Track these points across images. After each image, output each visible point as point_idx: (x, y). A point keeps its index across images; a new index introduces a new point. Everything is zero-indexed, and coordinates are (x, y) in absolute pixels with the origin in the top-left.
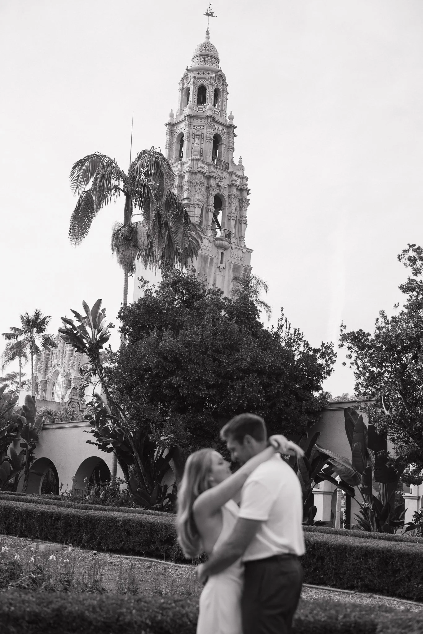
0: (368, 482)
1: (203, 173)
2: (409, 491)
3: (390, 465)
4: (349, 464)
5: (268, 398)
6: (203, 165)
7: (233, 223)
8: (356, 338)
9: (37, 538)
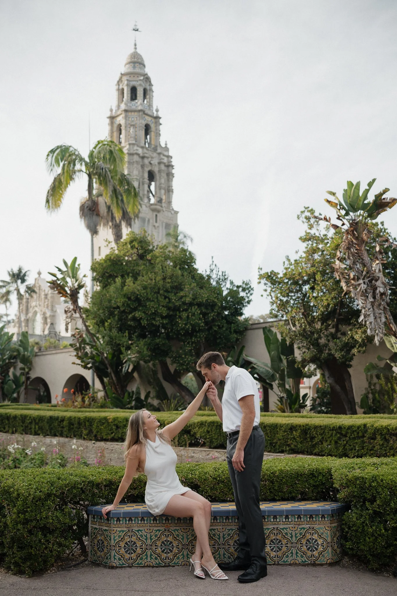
0: (282, 378)
1: (138, 154)
2: (303, 383)
3: (298, 366)
4: (268, 367)
5: (206, 323)
6: (138, 148)
7: (163, 192)
8: (269, 276)
9: (48, 435)
